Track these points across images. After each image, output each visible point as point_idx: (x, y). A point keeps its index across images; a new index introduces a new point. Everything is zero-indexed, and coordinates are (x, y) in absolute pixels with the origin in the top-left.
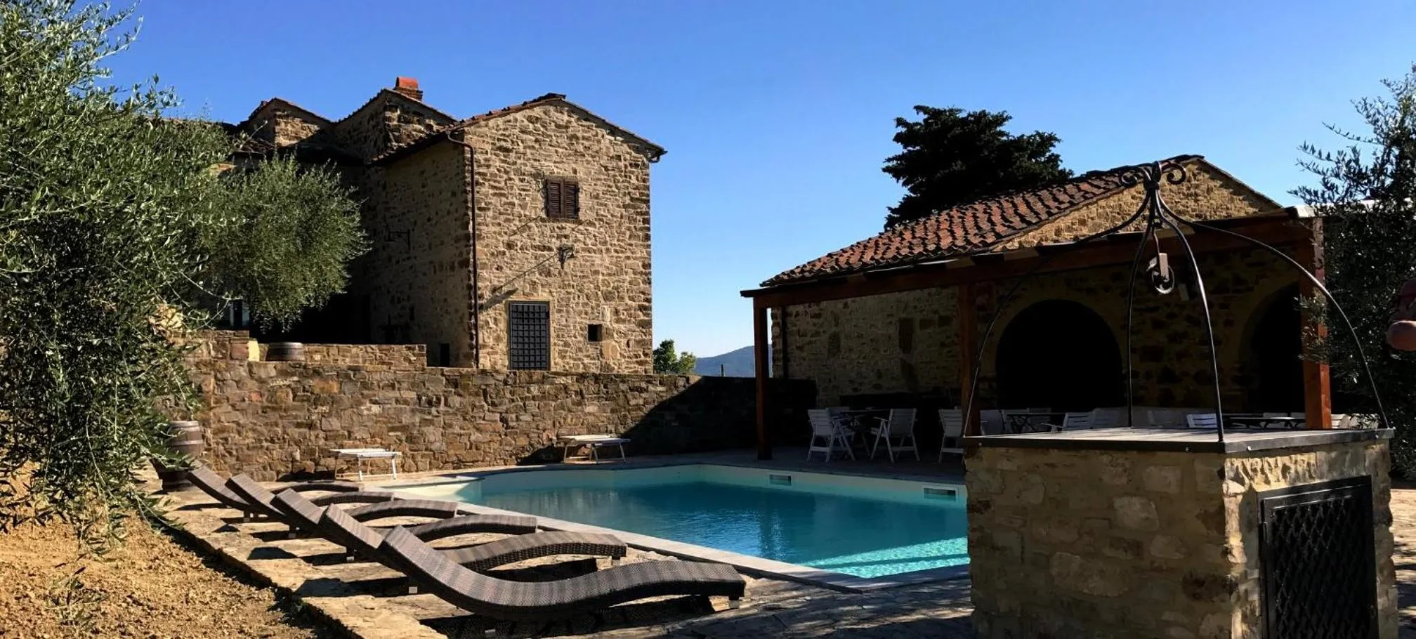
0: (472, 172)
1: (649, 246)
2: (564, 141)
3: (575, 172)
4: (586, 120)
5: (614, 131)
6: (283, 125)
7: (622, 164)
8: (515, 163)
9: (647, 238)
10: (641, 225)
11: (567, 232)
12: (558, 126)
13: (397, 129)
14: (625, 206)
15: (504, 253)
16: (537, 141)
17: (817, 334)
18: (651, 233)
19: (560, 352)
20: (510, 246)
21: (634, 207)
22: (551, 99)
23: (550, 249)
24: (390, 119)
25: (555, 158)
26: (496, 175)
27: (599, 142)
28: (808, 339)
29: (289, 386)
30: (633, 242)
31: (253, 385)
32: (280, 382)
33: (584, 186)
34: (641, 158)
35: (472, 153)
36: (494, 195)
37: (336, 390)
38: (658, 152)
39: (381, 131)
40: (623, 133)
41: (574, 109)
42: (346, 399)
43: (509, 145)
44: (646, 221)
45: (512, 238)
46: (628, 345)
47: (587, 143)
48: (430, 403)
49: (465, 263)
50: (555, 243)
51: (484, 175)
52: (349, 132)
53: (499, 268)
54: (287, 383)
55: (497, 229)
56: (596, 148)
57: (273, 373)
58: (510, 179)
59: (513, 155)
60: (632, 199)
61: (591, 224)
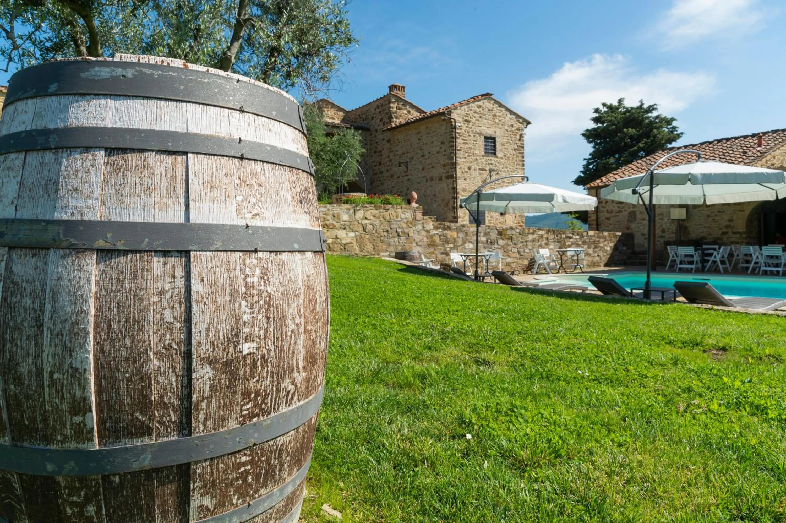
0: (455, 132)
1: (524, 169)
2: (490, 117)
3: (495, 133)
4: (500, 107)
5: (511, 112)
6: (326, 112)
7: (514, 129)
8: (471, 128)
9: (523, 165)
10: (521, 159)
11: (493, 162)
12: (489, 110)
13: (396, 112)
14: (515, 150)
15: (467, 172)
16: (480, 117)
17: (620, 212)
18: (525, 163)
19: (489, 220)
20: (469, 168)
21: (518, 150)
22: (487, 96)
23: (485, 170)
24: (392, 108)
25: (487, 126)
26: (464, 134)
27: (505, 118)
28: (614, 214)
29: (438, 234)
30: (518, 167)
31: (424, 233)
32: (435, 232)
33: (498, 140)
34: (522, 126)
35: (455, 123)
36: (464, 143)
37: (456, 236)
38: (529, 123)
39: (387, 114)
40: (515, 114)
41: (496, 102)
42: (460, 242)
43: (469, 119)
44: (523, 157)
45: (470, 164)
46: (516, 217)
47: (500, 119)
48: (491, 242)
49: (452, 177)
50: (488, 168)
51: (459, 133)
52: (359, 115)
53: (465, 179)
54: (437, 232)
55: (464, 160)
56: (503, 121)
57: (432, 227)
58: (470, 136)
59: (471, 124)
60: (518, 146)
61: (502, 158)
